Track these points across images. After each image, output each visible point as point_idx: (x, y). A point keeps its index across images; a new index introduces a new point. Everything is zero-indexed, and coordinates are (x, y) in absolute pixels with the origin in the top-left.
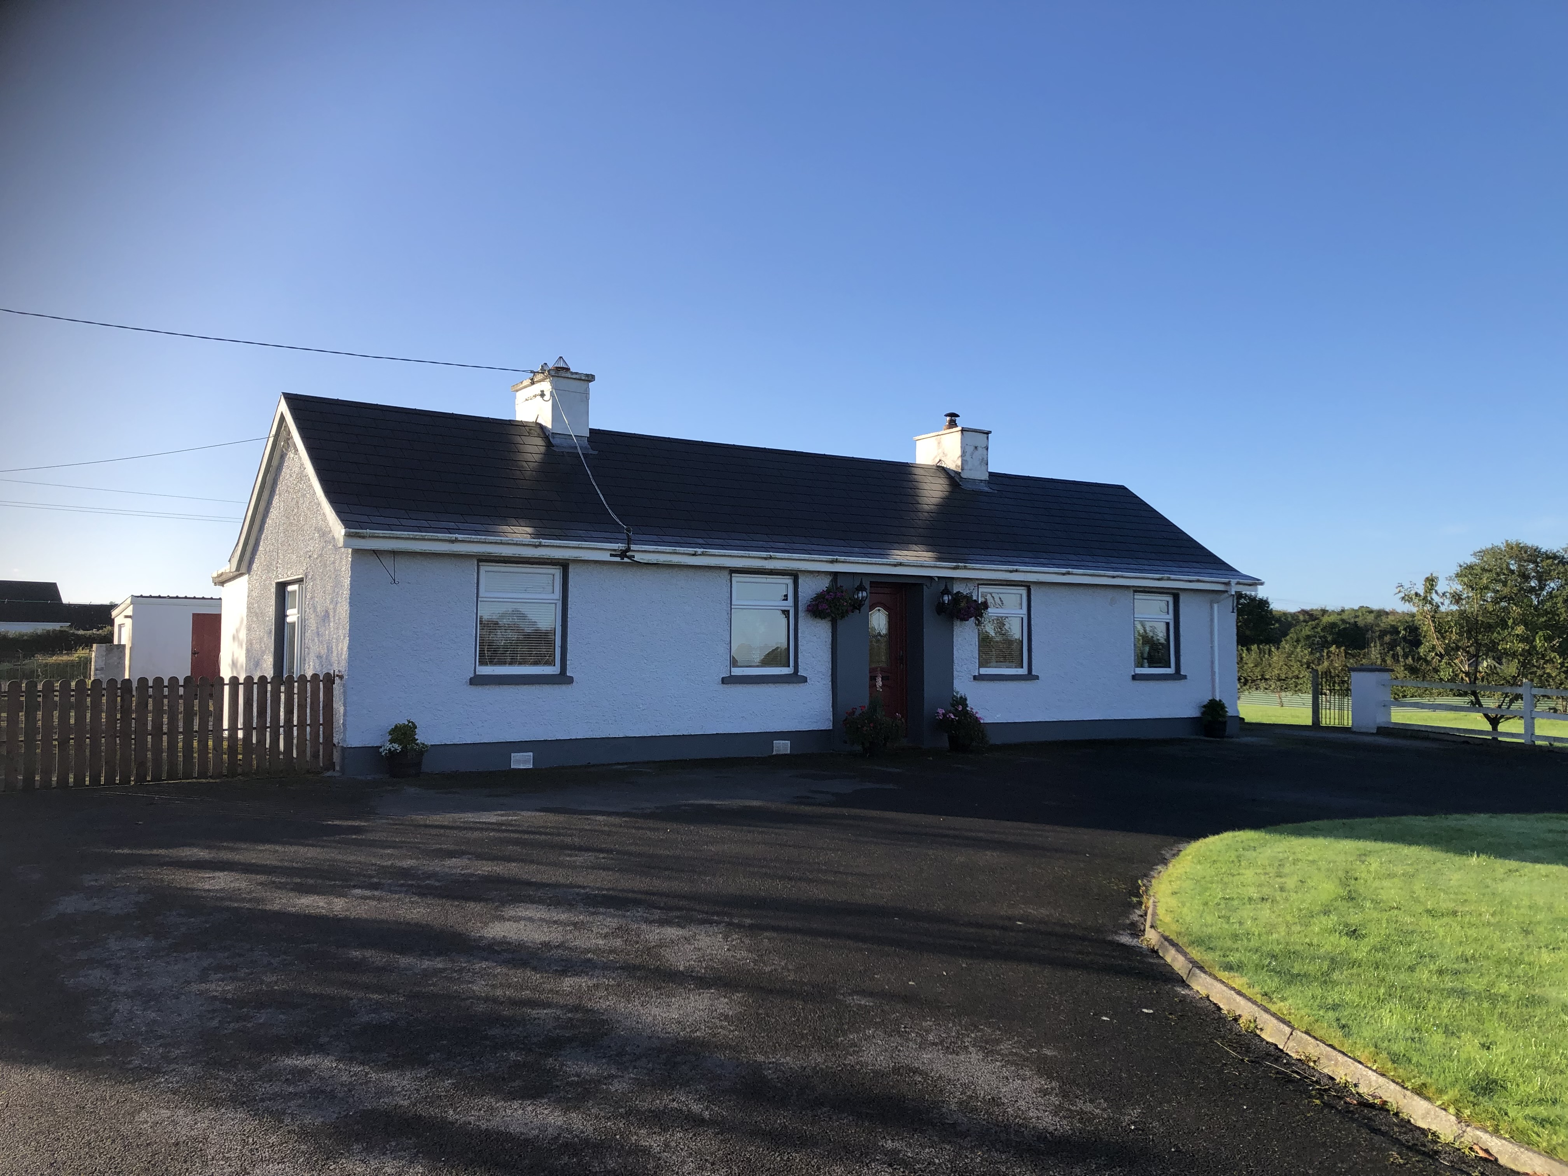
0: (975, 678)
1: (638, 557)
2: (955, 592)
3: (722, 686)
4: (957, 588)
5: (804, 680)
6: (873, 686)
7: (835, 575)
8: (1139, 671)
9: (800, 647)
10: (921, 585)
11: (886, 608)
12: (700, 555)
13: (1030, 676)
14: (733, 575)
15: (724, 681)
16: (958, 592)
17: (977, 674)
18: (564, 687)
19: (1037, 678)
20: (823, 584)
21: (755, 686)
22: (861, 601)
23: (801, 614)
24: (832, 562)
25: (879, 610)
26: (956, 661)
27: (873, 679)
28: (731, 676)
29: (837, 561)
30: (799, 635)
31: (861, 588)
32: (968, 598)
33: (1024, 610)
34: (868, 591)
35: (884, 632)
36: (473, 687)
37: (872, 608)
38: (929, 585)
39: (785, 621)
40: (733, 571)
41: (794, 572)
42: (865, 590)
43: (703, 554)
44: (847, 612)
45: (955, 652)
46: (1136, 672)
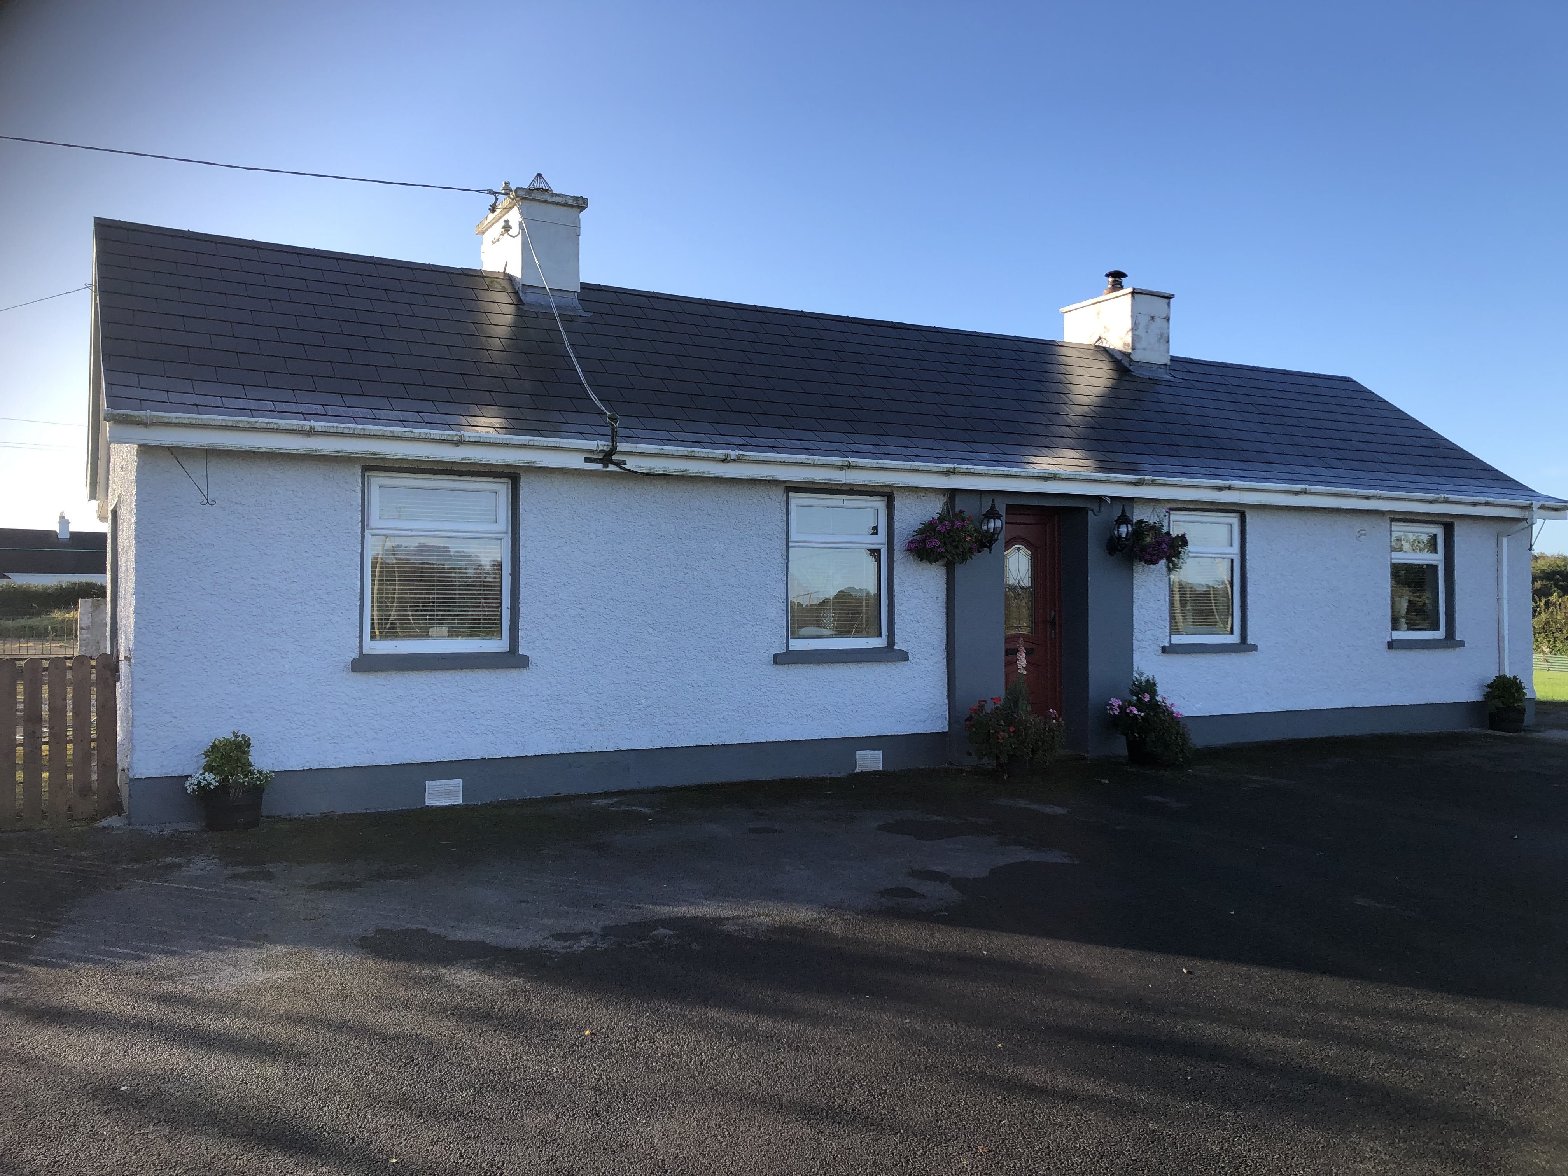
0: (1164, 650)
1: (632, 464)
2: (1135, 521)
3: (773, 670)
4: (1139, 514)
5: (904, 656)
6: (1011, 663)
7: (952, 494)
8: (1399, 635)
9: (897, 607)
10: (1084, 510)
11: (1029, 545)
12: (734, 460)
13: (1244, 646)
14: (790, 494)
15: (777, 659)
16: (1141, 522)
17: (1167, 645)
18: (514, 673)
19: (1254, 648)
20: (933, 508)
21: (826, 666)
22: (993, 534)
23: (898, 555)
24: (947, 473)
25: (1019, 549)
26: (1136, 625)
27: (1011, 653)
28: (789, 652)
29: (954, 472)
30: (896, 587)
31: (992, 514)
32: (1155, 529)
33: (1236, 549)
34: (1004, 518)
35: (1026, 582)
36: (357, 676)
37: (1008, 544)
38: (1096, 511)
39: (873, 566)
40: (792, 488)
41: (888, 490)
42: (999, 517)
43: (739, 460)
44: (971, 551)
45: (1135, 612)
46: (1394, 638)
